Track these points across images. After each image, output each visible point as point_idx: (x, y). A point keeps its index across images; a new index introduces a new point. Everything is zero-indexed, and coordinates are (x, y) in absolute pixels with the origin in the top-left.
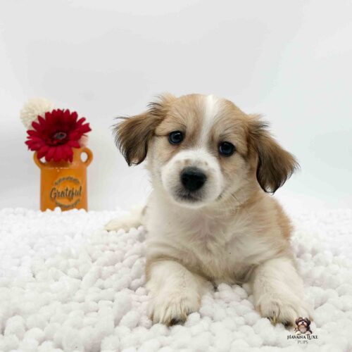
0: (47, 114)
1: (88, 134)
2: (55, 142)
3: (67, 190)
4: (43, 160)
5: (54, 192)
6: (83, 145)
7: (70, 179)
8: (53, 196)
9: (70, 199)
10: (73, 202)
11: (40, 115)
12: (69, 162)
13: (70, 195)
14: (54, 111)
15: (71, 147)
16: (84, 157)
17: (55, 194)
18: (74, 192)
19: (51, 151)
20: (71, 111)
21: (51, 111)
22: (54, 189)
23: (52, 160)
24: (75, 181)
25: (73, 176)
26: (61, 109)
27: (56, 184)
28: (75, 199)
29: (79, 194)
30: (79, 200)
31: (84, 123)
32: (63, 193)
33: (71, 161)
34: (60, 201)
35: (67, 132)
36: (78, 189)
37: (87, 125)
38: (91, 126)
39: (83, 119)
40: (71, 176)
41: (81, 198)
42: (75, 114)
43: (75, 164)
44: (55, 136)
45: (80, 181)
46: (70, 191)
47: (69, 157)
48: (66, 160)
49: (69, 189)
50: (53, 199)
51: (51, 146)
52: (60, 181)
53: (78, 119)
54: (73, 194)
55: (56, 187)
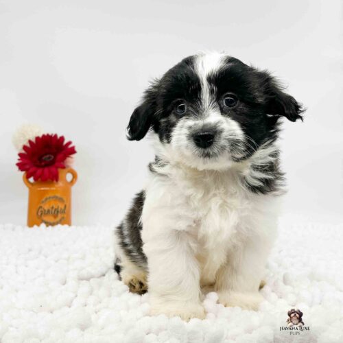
0: (37, 138)
1: (73, 156)
2: (43, 164)
3: (53, 208)
4: (31, 180)
5: (40, 209)
6: (68, 166)
7: (56, 198)
8: (39, 214)
9: (55, 216)
10: (58, 219)
11: (31, 139)
12: (55, 181)
13: (56, 212)
14: (44, 136)
15: (57, 167)
16: (69, 177)
17: (41, 211)
18: (59, 210)
19: (39, 171)
20: (59, 136)
21: (40, 135)
22: (41, 207)
23: (40, 179)
24: (61, 200)
25: (59, 195)
26: (50, 134)
27: (43, 202)
28: (60, 216)
29: (63, 212)
30: (63, 218)
31: (70, 146)
32: (49, 211)
33: (57, 180)
34: (46, 218)
35: (55, 155)
36: (63, 207)
37: (73, 148)
38: (76, 149)
39: (70, 143)
40: (57, 195)
41: (65, 216)
42: (62, 139)
43: (60, 184)
44: (44, 158)
45: (65, 199)
46: (55, 210)
47: (55, 178)
48: (53, 180)
49: (55, 207)
50: (40, 217)
51: (39, 167)
52: (46, 199)
53: (65, 142)
54: (58, 212)
55: (42, 205)
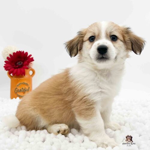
0: (14, 53)
1: (32, 62)
2: (17, 66)
3: (23, 88)
4: (11, 75)
5: (16, 90)
6: (30, 67)
7: (24, 84)
8: (16, 92)
9: (24, 93)
11: (11, 54)
12: (23, 75)
14: (17, 52)
15: (24, 69)
16: (31, 73)
18: (26, 89)
19: (16, 70)
20: (25, 52)
21: (16, 52)
23: (16, 74)
24: (27, 84)
25: (26, 82)
26: (21, 51)
27: (17, 86)
29: (28, 90)
31: (31, 57)
32: (20, 90)
34: (19, 94)
35: (23, 62)
36: (28, 88)
37: (32, 58)
38: (34, 59)
39: (31, 55)
40: (25, 82)
42: (27, 53)
43: (26, 76)
44: (17, 63)
45: (29, 84)
47: (24, 74)
50: (16, 93)
51: (15, 68)
52: (19, 84)
53: (28, 55)
54: (25, 90)
55: (17, 87)
